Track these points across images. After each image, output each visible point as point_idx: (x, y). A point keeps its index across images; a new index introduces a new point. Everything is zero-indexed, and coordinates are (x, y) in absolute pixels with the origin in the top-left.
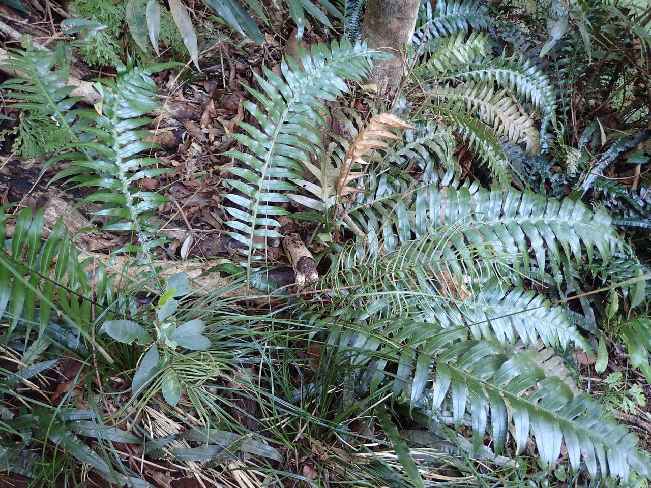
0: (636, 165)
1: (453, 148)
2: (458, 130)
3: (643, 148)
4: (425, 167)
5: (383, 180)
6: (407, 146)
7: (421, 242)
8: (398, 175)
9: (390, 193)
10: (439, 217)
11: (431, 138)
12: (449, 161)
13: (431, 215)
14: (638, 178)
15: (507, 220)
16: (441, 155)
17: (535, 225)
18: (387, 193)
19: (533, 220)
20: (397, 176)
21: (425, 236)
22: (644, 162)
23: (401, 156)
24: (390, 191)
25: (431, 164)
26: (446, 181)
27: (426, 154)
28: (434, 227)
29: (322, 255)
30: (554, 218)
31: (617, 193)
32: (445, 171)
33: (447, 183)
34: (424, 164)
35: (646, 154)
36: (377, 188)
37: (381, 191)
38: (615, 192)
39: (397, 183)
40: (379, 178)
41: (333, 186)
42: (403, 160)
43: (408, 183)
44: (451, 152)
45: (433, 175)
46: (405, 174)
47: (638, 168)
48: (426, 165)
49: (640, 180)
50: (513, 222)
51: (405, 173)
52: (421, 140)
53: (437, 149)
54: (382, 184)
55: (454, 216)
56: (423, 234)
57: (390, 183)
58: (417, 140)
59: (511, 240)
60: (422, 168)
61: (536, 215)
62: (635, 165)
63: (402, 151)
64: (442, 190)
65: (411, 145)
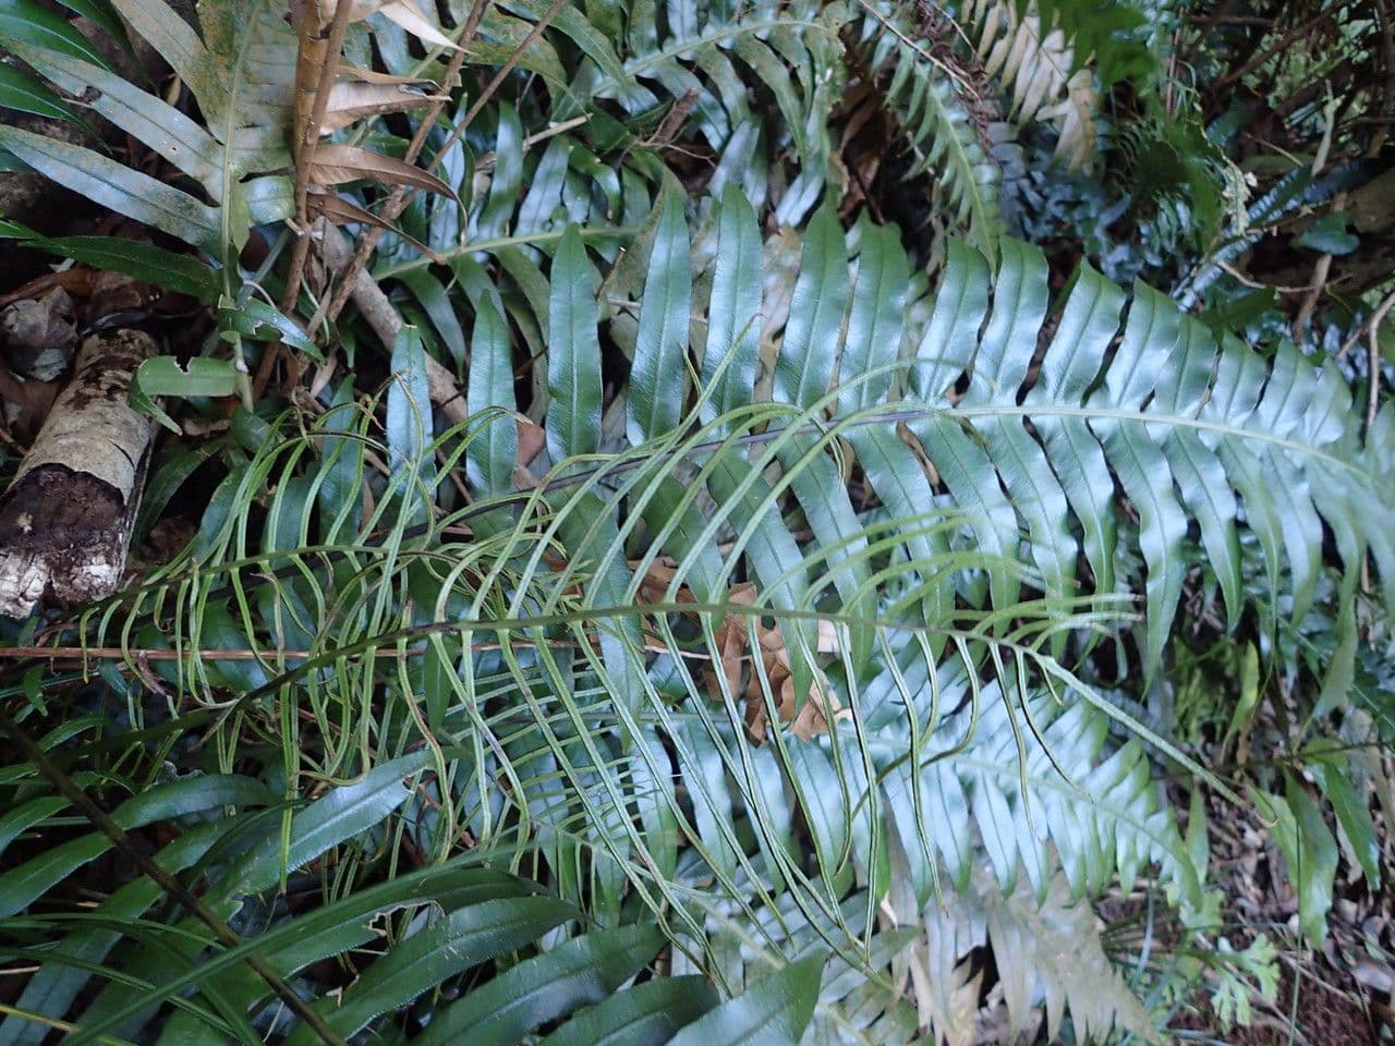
0: (1319, 254)
1: (833, 91)
2: (859, 24)
3: (1347, 209)
4: (726, 142)
5: (555, 161)
6: (670, 49)
7: (646, 467)
8: (617, 152)
9: (578, 216)
10: (745, 356)
11: (762, 34)
12: (811, 134)
13: (715, 341)
14: (1317, 293)
15: (1049, 410)
16: (787, 102)
17: (1164, 449)
18: (566, 216)
19: (1158, 426)
20: (611, 157)
21: (671, 439)
22: (1343, 250)
23: (641, 81)
24: (578, 209)
25: (745, 137)
26: (791, 209)
27: (734, 91)
28: (718, 402)
29: (204, 453)
30: (1237, 421)
31: (1264, 332)
32: (793, 171)
33: (795, 219)
34: (723, 130)
35: (1351, 229)
36: (526, 192)
37: (539, 203)
38: (1259, 325)
39: (610, 182)
40: (538, 150)
41: (271, 127)
42: (647, 98)
43: (653, 188)
44: (824, 102)
45: (749, 176)
46: (643, 151)
47: (1323, 267)
48: (731, 133)
49: (1322, 302)
50: (1073, 420)
51: (645, 150)
52: (721, 33)
53: (777, 77)
54: (549, 175)
55: (821, 360)
56: (664, 429)
57: (584, 181)
58: (710, 31)
59: (1056, 505)
60: (715, 143)
61: (1173, 404)
62: (1317, 254)
63: (648, 63)
64: (773, 239)
65: (684, 44)
